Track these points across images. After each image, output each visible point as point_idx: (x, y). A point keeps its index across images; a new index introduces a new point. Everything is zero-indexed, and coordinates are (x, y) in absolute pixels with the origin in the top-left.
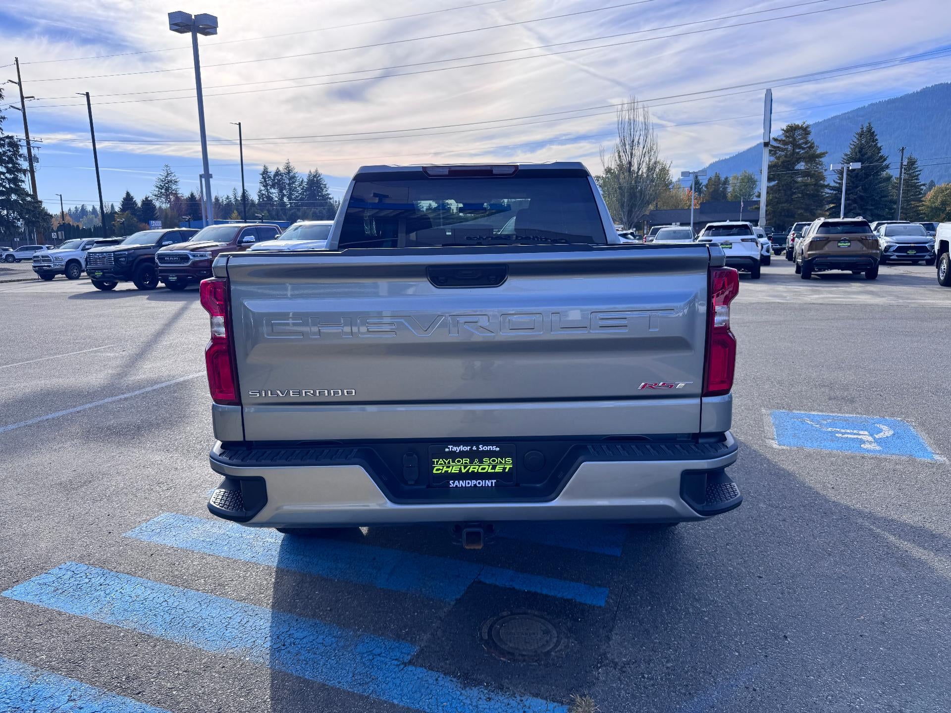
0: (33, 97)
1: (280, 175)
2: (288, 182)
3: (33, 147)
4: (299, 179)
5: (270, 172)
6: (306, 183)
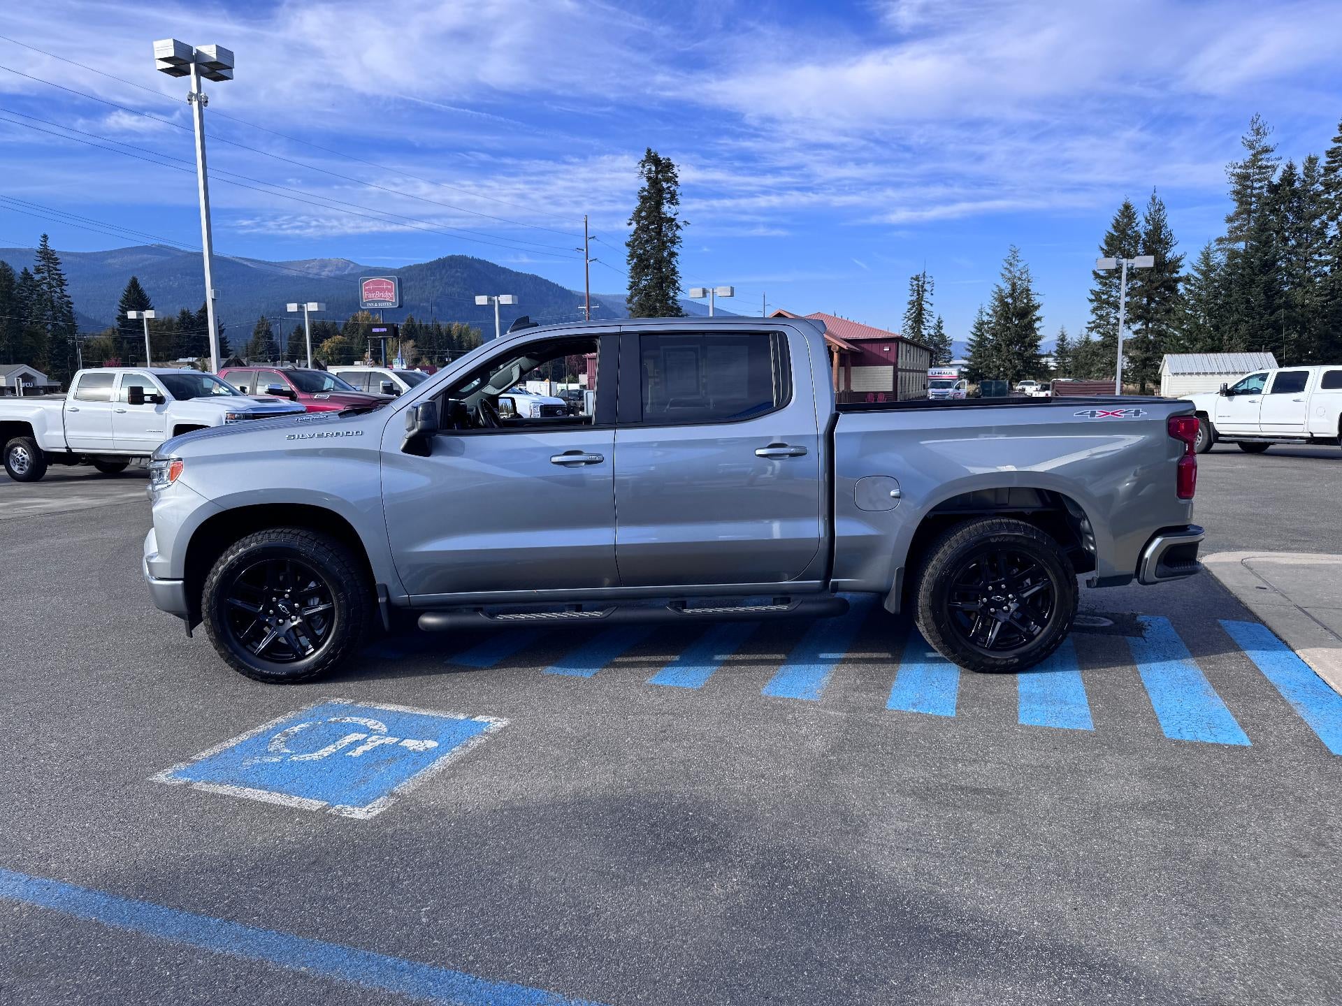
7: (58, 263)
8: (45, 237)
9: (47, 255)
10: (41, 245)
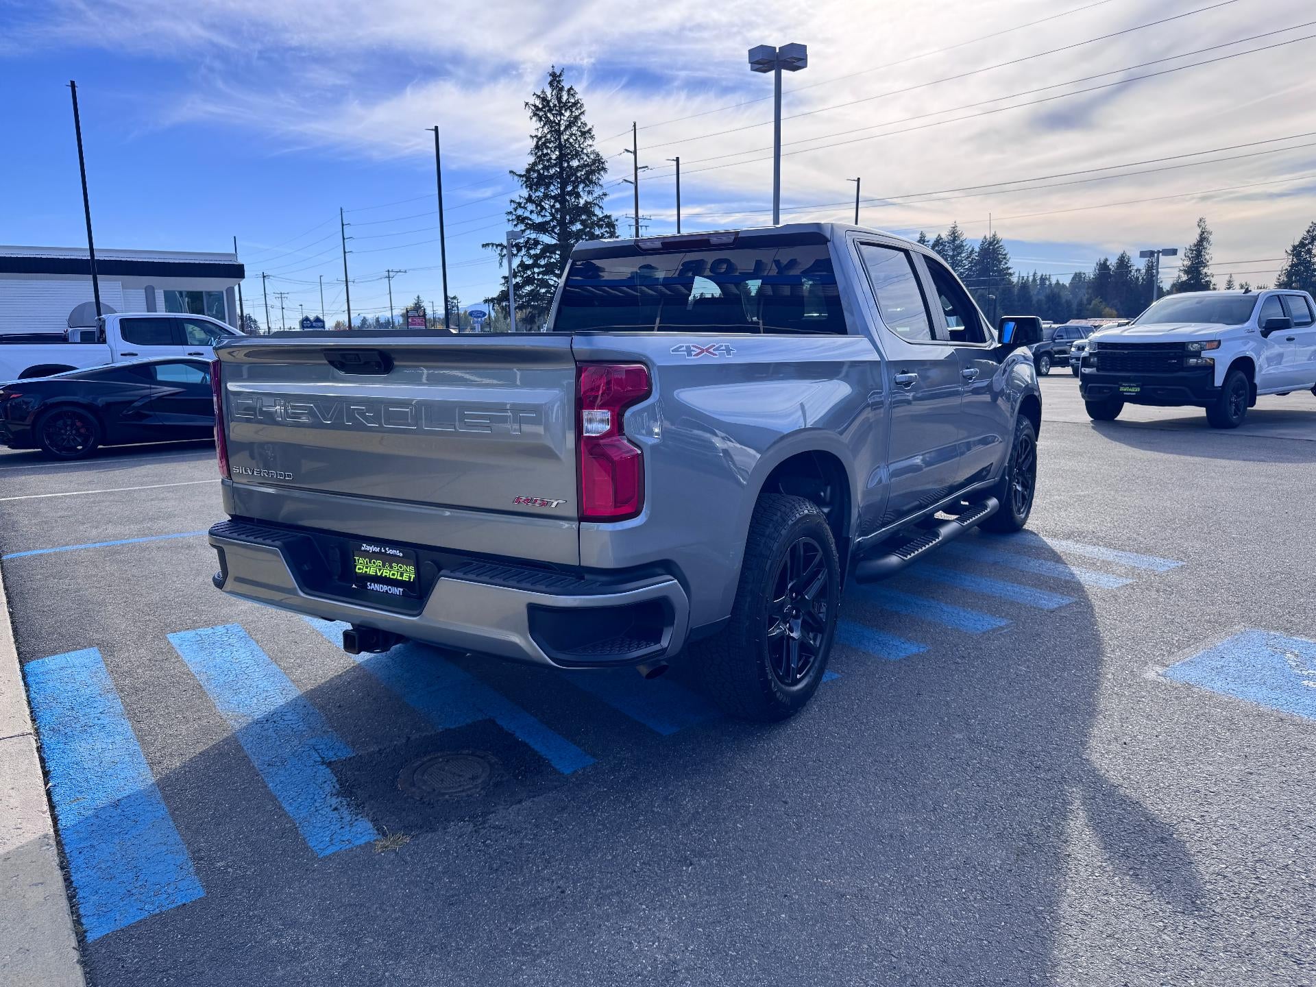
0: (647, 167)
1: (942, 244)
2: (951, 253)
3: (641, 226)
4: (968, 248)
5: (928, 241)
6: (977, 254)
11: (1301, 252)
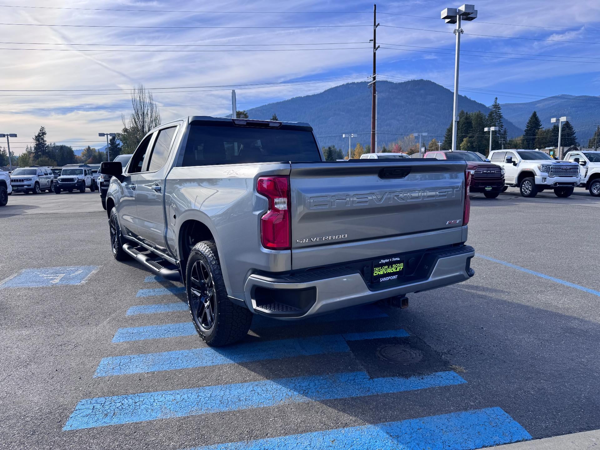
7: (500, 109)
8: (496, 98)
9: (496, 106)
10: (494, 102)
11: (39, 139)
